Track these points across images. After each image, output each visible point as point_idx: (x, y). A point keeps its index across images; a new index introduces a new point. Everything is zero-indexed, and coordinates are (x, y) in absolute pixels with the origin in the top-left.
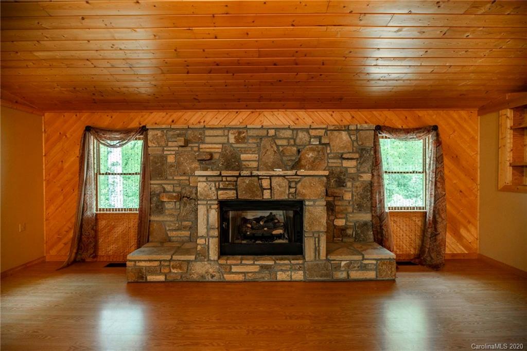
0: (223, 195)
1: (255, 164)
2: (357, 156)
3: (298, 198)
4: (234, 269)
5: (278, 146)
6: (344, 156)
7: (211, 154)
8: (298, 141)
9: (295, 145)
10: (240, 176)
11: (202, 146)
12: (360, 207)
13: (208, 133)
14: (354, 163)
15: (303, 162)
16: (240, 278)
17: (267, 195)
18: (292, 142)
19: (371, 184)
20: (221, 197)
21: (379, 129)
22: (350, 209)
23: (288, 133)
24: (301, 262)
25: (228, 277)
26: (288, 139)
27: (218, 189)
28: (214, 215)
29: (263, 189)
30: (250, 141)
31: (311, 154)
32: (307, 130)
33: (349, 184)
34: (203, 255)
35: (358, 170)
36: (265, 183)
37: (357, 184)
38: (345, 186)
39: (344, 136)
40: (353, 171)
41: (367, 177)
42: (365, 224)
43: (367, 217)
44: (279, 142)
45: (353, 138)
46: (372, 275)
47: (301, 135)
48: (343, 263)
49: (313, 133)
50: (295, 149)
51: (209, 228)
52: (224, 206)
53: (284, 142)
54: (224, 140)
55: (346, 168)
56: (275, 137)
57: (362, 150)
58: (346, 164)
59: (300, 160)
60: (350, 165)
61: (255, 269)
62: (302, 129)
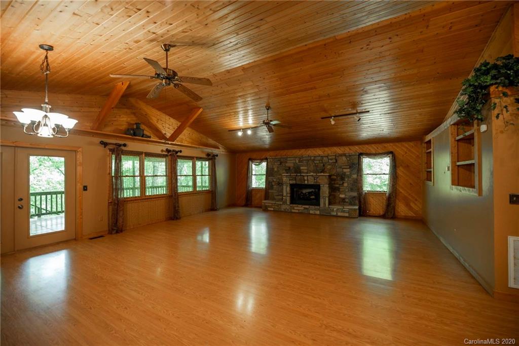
0: (291, 182)
1: (306, 171)
2: (348, 167)
3: (317, 184)
4: (295, 208)
5: (315, 164)
6: (343, 167)
7: (289, 167)
8: (323, 161)
9: (322, 163)
10: (297, 176)
11: (286, 164)
12: (352, 190)
13: (288, 159)
14: (349, 170)
15: (326, 170)
16: (297, 211)
17: (306, 182)
18: (321, 162)
19: (357, 180)
20: (291, 183)
21: (361, 154)
22: (347, 190)
23: (319, 158)
24: (318, 207)
25: (293, 211)
26: (319, 160)
27: (290, 180)
28: (288, 189)
29: (305, 180)
30: (305, 162)
31: (329, 167)
32: (327, 157)
33: (346, 179)
34: (285, 203)
35: (351, 173)
36: (306, 178)
37: (350, 179)
38: (345, 180)
39: (344, 158)
40: (348, 173)
41: (355, 176)
42: (354, 197)
43: (355, 194)
44: (316, 162)
45: (348, 159)
46: (347, 215)
47: (324, 158)
48: (335, 209)
49: (330, 157)
50: (322, 164)
51: (287, 194)
52: (292, 186)
53: (318, 162)
54: (294, 161)
55: (345, 172)
56: (314, 160)
57: (353, 164)
58: (345, 170)
59: (324, 169)
60: (347, 171)
61: (302, 208)
62: (325, 156)
